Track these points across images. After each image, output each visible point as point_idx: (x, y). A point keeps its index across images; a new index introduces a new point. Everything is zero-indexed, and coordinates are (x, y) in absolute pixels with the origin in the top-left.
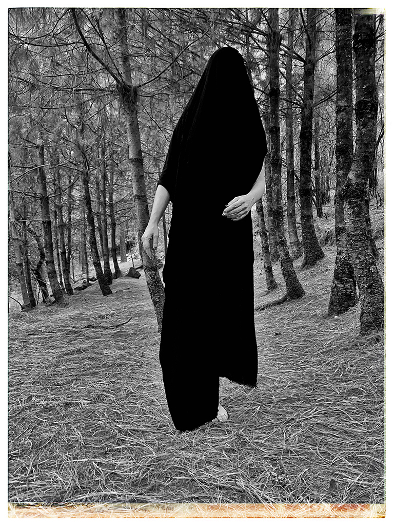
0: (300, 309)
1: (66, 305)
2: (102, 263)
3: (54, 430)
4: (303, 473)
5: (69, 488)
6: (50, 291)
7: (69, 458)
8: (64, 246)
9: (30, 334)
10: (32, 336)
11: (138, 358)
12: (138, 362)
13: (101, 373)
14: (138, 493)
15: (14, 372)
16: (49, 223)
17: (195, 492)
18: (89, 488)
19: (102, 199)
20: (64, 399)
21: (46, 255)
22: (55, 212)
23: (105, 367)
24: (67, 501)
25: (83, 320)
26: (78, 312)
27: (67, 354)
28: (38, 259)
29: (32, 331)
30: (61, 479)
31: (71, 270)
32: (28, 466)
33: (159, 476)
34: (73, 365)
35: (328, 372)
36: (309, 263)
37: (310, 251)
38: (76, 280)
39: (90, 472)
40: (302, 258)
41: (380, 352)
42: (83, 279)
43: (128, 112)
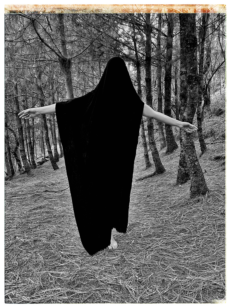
0: (162, 180)
1: (32, 175)
3: (29, 256)
4: (151, 276)
5: (37, 287)
6: (22, 164)
7: (37, 271)
8: (30, 138)
9: (13, 196)
10: (14, 198)
13: (53, 221)
14: (71, 288)
16: (22, 128)
17: (98, 287)
18: (47, 286)
20: (33, 238)
21: (20, 144)
23: (55, 218)
24: (36, 293)
25: (42, 187)
26: (40, 181)
27: (34, 209)
28: (15, 145)
29: (14, 194)
30: (33, 282)
31: (35, 152)
32: (16, 276)
33: (81, 279)
34: (38, 217)
35: (172, 219)
36: (170, 151)
37: (170, 145)
38: (38, 157)
39: (47, 278)
40: (166, 148)
41: (199, 208)
42: (42, 157)
43: (66, 73)
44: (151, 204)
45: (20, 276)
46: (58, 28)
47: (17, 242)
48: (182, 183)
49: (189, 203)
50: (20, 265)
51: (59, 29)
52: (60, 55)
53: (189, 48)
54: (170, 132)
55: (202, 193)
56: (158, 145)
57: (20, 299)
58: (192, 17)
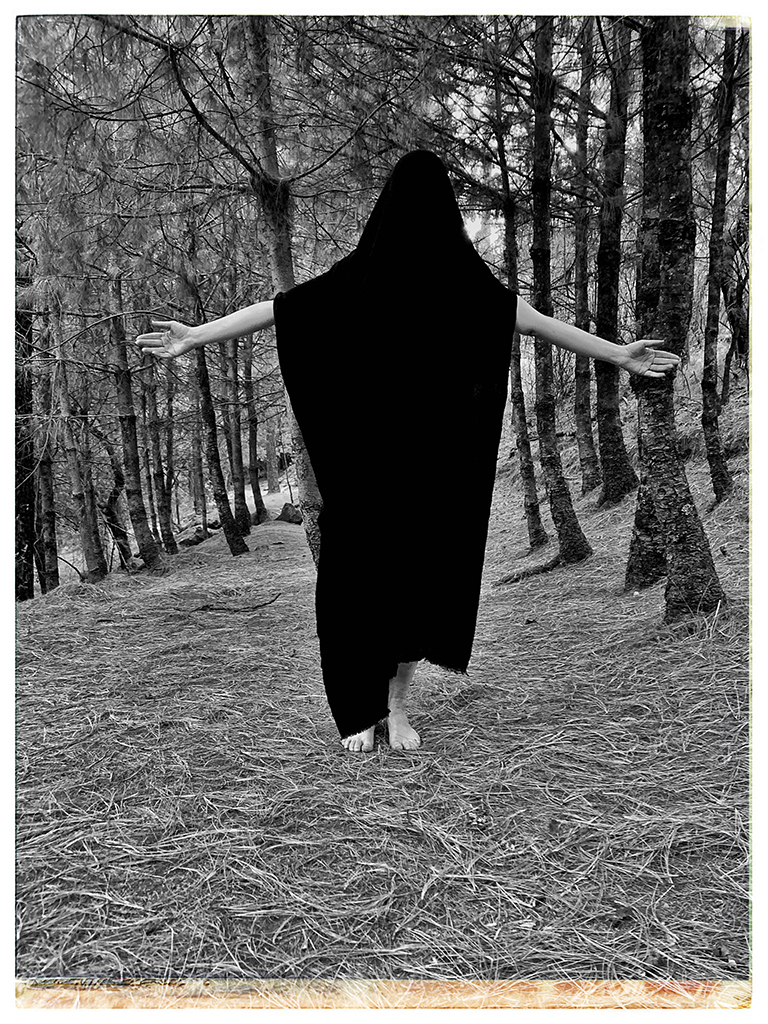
0: (579, 580)
1: (165, 572)
2: (231, 496)
3: (145, 758)
4: (516, 815)
5: (168, 826)
6: (134, 546)
7: (169, 793)
8: (160, 462)
9: (102, 621)
10: (104, 624)
11: (286, 659)
12: (286, 665)
13: (223, 681)
15: (78, 680)
16: (133, 419)
18: (197, 827)
19: (230, 374)
20: (161, 717)
21: (126, 480)
22: (143, 398)
23: (229, 673)
25: (194, 597)
26: (186, 584)
27: (165, 653)
28: (109, 485)
29: (104, 616)
30: (156, 817)
31: (173, 508)
32: (108, 801)
34: (176, 669)
36: (611, 498)
37: (613, 476)
38: (184, 526)
39: (199, 810)
40: (599, 489)
41: (691, 649)
42: (196, 524)
43: (273, 228)
44: (538, 643)
45: (118, 802)
46: (253, 82)
47: (113, 726)
48: (643, 586)
49: (658, 638)
50: (121, 780)
51: (255, 87)
52: (255, 167)
53: (664, 130)
54: (612, 434)
55: (704, 605)
56: (575, 481)
57: (117, 852)
58: (674, 32)
